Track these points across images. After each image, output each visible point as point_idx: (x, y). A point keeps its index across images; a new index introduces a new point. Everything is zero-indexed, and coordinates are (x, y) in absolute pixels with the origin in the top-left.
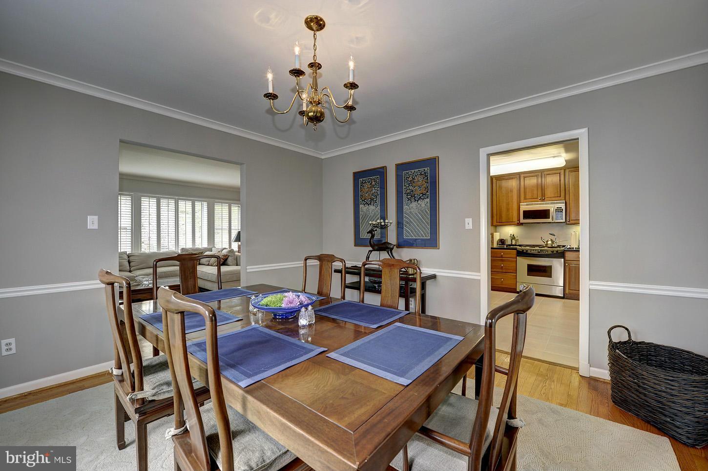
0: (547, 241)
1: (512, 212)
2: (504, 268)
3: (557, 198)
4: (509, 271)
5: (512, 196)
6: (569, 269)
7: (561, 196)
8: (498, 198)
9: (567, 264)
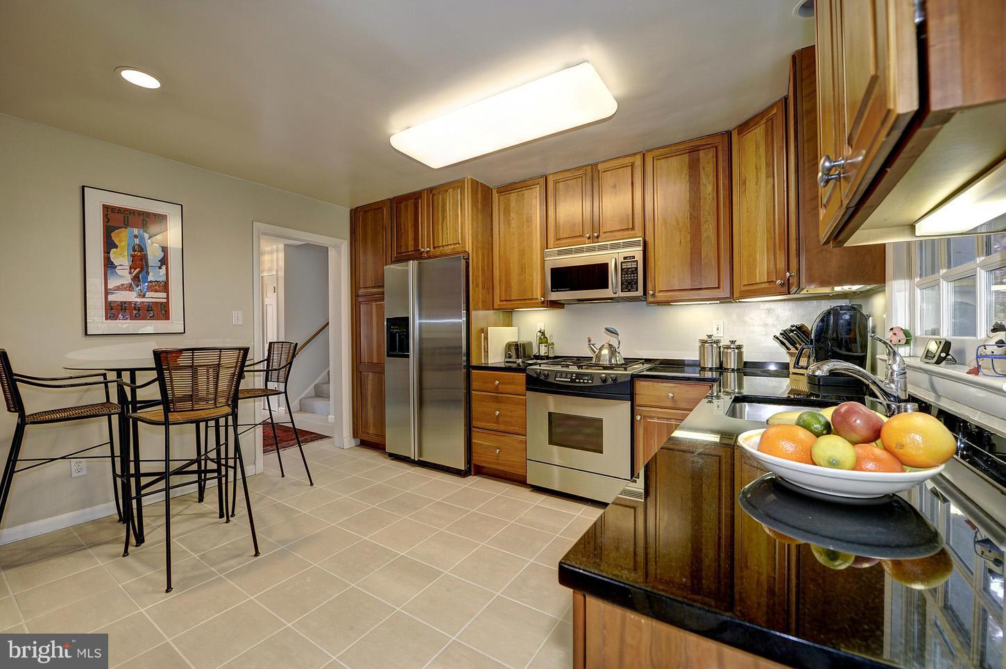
0: (601, 349)
1: (531, 275)
2: (501, 419)
3: (626, 233)
4: (511, 429)
5: (530, 234)
6: (645, 430)
7: (636, 228)
8: (502, 239)
9: (639, 418)
